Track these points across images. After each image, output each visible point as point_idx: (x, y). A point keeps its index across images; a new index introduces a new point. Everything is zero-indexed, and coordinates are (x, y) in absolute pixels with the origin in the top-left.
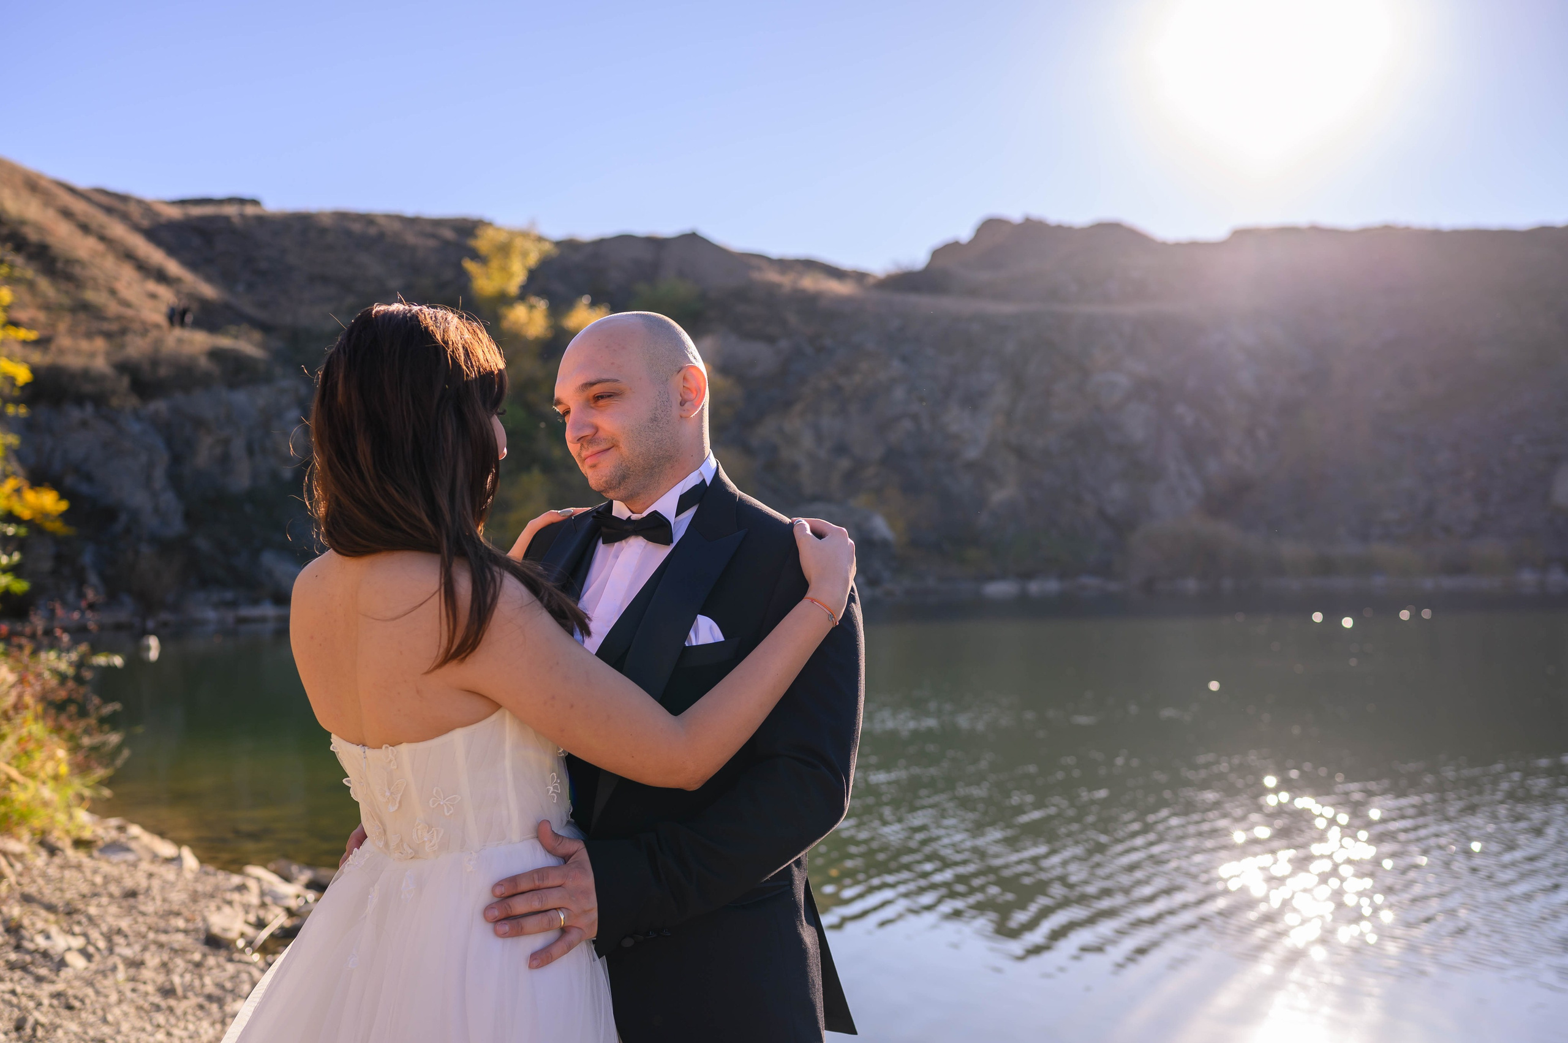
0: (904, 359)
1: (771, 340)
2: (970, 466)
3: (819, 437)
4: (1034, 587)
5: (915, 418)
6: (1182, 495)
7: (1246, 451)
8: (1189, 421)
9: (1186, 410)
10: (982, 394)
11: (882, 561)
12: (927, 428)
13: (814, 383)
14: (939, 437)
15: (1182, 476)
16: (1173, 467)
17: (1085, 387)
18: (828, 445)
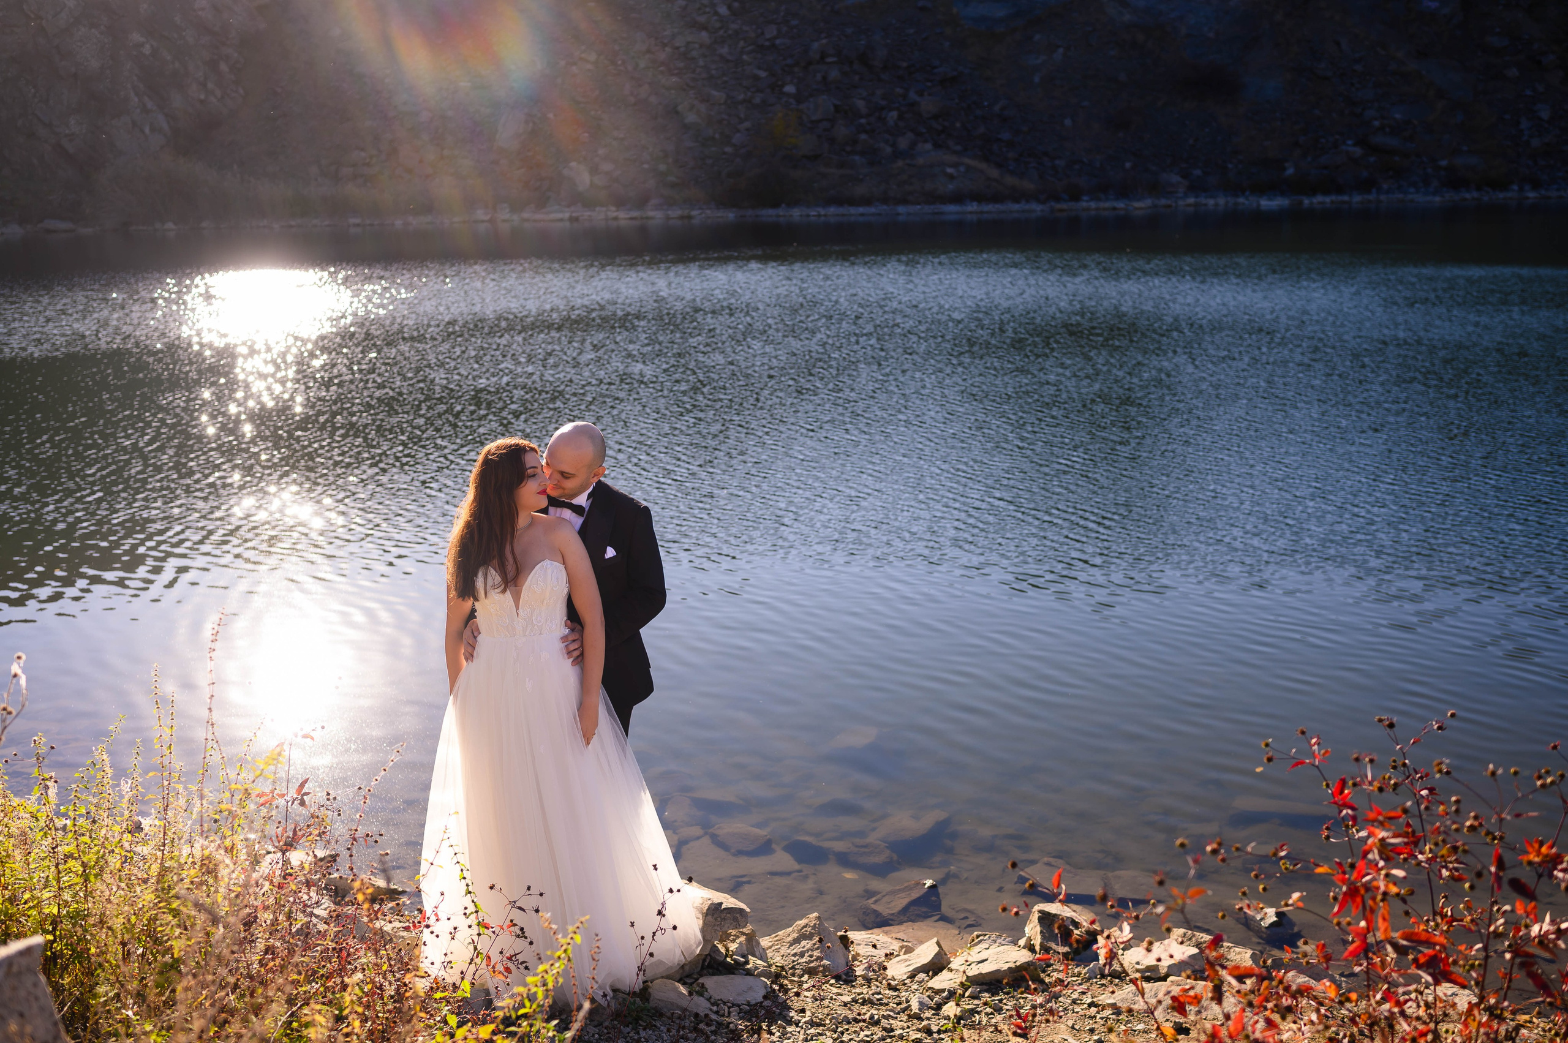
6: (147, 130)
7: (210, 85)
8: (147, 50)
9: (142, 39)
15: (146, 110)
16: (134, 100)
17: (25, 7)
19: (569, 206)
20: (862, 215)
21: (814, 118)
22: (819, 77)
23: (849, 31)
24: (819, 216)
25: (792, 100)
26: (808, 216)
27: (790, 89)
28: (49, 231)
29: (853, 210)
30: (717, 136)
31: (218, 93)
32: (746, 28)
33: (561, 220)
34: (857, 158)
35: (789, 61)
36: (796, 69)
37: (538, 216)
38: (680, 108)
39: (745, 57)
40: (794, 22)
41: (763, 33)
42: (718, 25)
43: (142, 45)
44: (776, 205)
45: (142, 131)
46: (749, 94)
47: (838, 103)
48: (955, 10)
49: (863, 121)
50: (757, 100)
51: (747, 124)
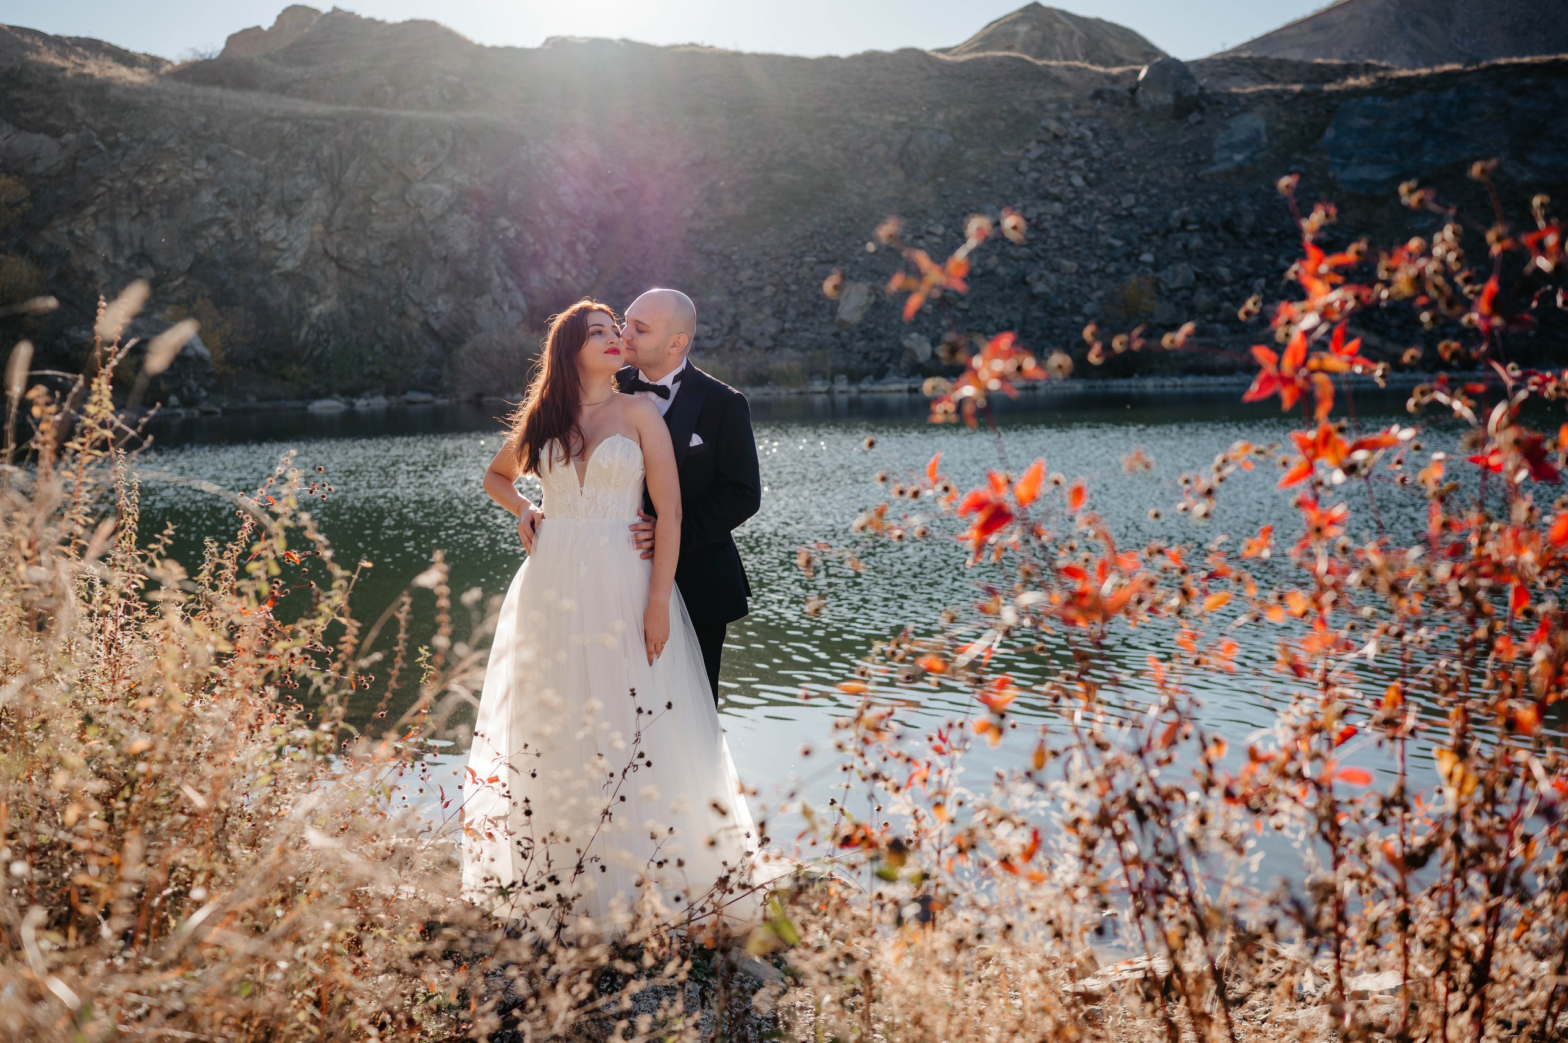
0: (210, 159)
1: (56, 133)
2: (287, 276)
3: (117, 244)
4: (361, 404)
5: (225, 224)
6: (506, 308)
7: (567, 265)
8: (511, 233)
9: (508, 224)
10: (299, 200)
11: (196, 379)
12: (238, 235)
13: (109, 183)
14: (252, 245)
15: (506, 289)
16: (497, 280)
17: (407, 197)
18: (127, 252)
19: (908, 377)
20: (1223, 385)
21: (1172, 286)
22: (1179, 245)
23: (1213, 198)
24: (1175, 386)
25: (1149, 269)
26: (1163, 386)
27: (1147, 257)
28: (410, 402)
29: (1212, 380)
30: (1067, 306)
31: (574, 272)
32: (1101, 198)
33: (900, 391)
34: (1218, 326)
35: (1147, 230)
36: (1154, 238)
37: (876, 387)
38: (1028, 279)
39: (1100, 227)
40: (1154, 191)
41: (1120, 203)
42: (1072, 196)
43: (507, 229)
44: (1127, 375)
45: (501, 309)
46: (1103, 263)
47: (1198, 270)
48: (1331, 174)
49: (1227, 289)
50: (1112, 269)
51: (1100, 293)
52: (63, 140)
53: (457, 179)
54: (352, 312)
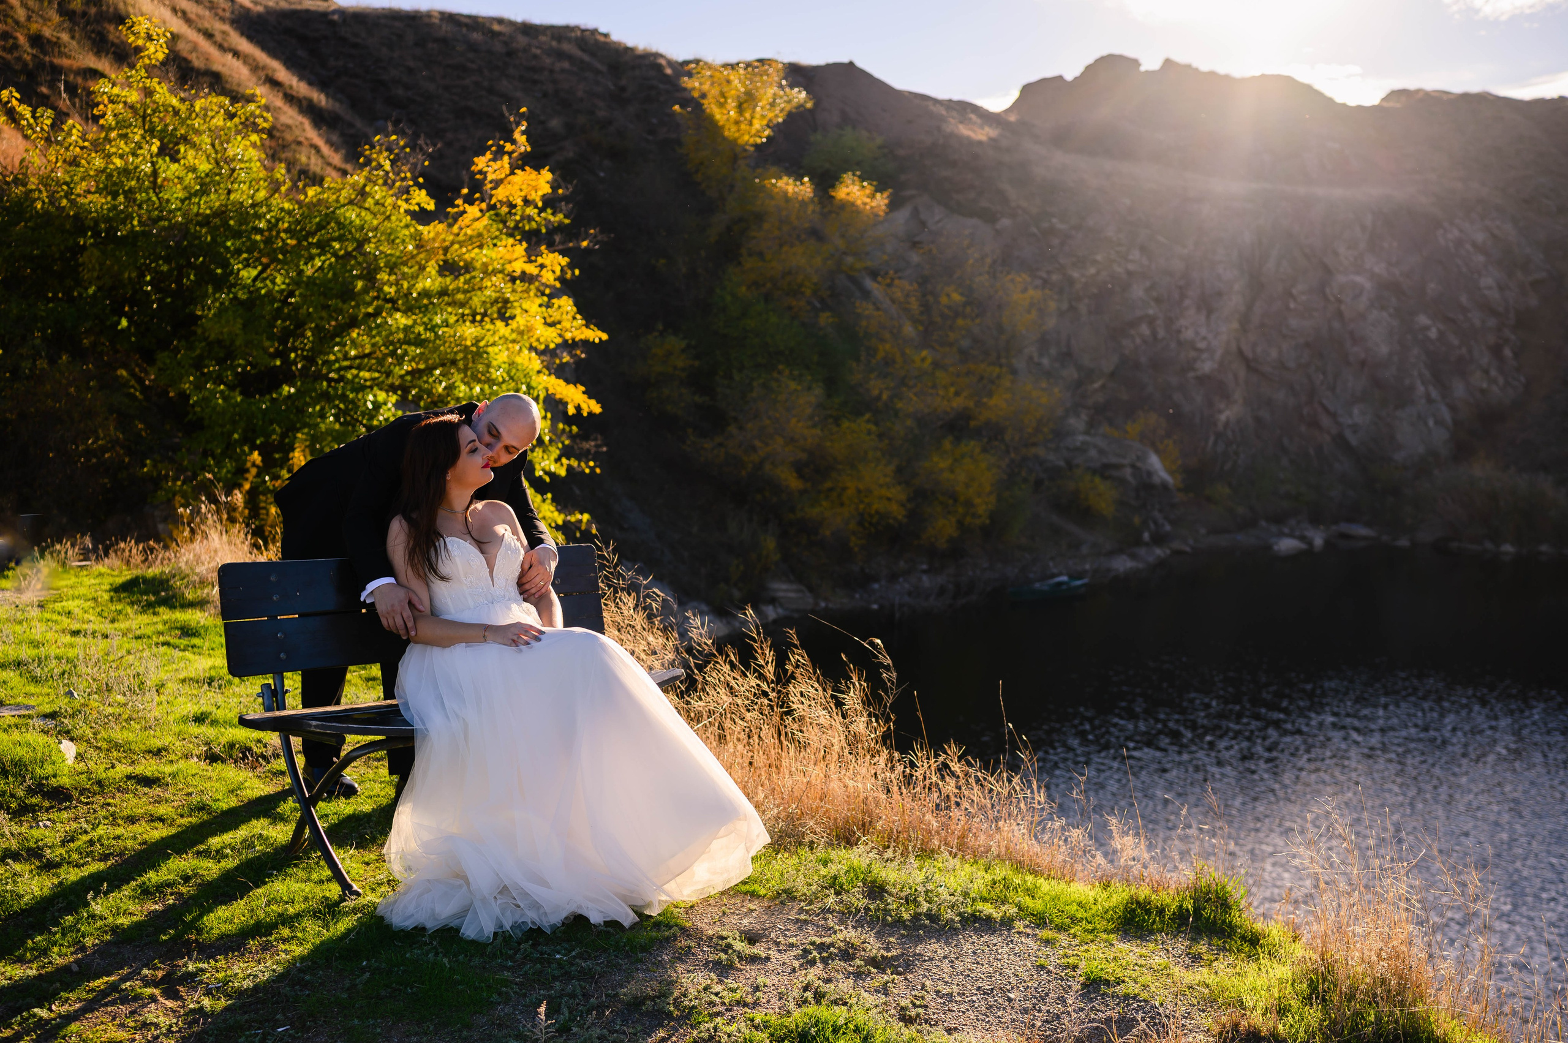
5: (1151, 321)
6: (1431, 423)
7: (1493, 373)
8: (1433, 334)
9: (1428, 322)
10: (1219, 294)
11: (1160, 511)
12: (1161, 333)
13: (1044, 275)
14: (1173, 345)
15: (1430, 400)
16: (1421, 389)
17: (1328, 290)
18: (1053, 351)
28: (1344, 536)
43: (1428, 328)
45: (1426, 424)
52: (998, 226)
53: (1377, 270)
54: (1258, 420)
